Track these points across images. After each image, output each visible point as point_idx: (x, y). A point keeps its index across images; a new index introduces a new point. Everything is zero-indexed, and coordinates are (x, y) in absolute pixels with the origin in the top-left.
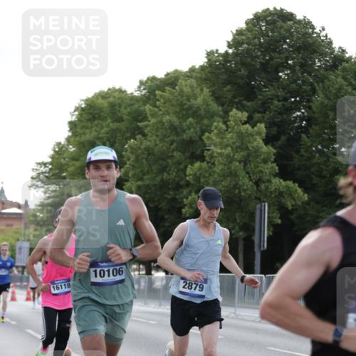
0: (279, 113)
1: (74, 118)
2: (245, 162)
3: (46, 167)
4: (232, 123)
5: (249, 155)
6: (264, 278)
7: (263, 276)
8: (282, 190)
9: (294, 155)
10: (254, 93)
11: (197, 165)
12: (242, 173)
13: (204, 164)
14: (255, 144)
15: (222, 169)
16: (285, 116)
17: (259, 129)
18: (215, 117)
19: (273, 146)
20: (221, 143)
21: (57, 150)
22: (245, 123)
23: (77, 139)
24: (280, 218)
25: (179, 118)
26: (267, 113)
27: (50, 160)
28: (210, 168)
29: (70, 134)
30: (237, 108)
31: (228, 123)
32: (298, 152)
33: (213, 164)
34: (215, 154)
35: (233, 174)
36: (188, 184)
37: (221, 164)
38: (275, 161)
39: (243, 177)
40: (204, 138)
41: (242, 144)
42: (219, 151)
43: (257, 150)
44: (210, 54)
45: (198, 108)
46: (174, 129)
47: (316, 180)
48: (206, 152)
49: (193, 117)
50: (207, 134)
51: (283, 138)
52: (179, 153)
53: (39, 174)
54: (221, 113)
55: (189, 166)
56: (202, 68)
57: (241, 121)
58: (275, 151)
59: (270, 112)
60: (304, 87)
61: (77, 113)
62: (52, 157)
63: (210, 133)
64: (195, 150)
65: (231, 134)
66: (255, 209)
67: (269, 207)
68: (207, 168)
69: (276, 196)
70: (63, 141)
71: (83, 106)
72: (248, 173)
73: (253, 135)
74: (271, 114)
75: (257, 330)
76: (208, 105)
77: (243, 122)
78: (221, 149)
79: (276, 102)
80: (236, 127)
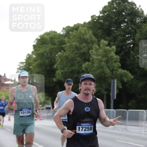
0: (122, 42)
1: (35, 44)
2: (107, 62)
3: (23, 64)
4: (101, 45)
5: (108, 59)
7: (114, 110)
8: (122, 74)
9: (128, 59)
10: (111, 33)
11: (87, 63)
12: (105, 67)
13: (90, 63)
14: (111, 55)
15: (97, 65)
16: (123, 43)
17: (113, 48)
18: (94, 43)
19: (119, 55)
20: (97, 54)
21: (28, 57)
22: (107, 46)
23: (37, 52)
24: (122, 86)
25: (79, 44)
26: (116, 42)
27: (25, 61)
28: (92, 64)
30: (104, 40)
31: (100, 46)
32: (129, 58)
33: (94, 63)
34: (94, 59)
35: (102, 67)
37: (97, 63)
38: (120, 62)
39: (106, 69)
40: (90, 52)
41: (106, 54)
42: (96, 57)
43: (112, 57)
44: (92, 17)
45: (87, 39)
46: (77, 48)
47: (136, 70)
48: (90, 58)
49: (85, 43)
50: (91, 50)
51: (123, 52)
52: (79, 58)
53: (20, 67)
54: (97, 41)
55: (83, 64)
56: (89, 23)
58: (119, 57)
60: (132, 31)
61: (36, 41)
62: (26, 60)
64: (86, 57)
65: (101, 50)
66: (111, 82)
67: (117, 81)
69: (120, 77)
71: (39, 38)
72: (108, 67)
73: (110, 51)
74: (118, 42)
75: (112, 133)
76: (91, 38)
77: (106, 45)
78: (97, 56)
79: (120, 37)
80: (103, 48)
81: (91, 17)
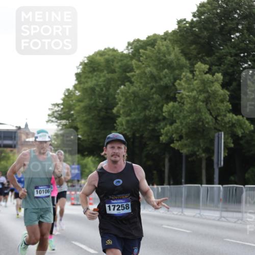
0: (232, 66)
1: (79, 71)
2: (207, 101)
3: (58, 107)
4: (197, 73)
5: (209, 97)
6: (221, 188)
7: (220, 186)
8: (234, 122)
10: (213, 51)
11: (171, 104)
12: (204, 110)
13: (176, 104)
14: (213, 88)
15: (190, 107)
16: (236, 68)
17: (217, 77)
18: (184, 68)
19: (227, 89)
20: (188, 88)
21: (67, 94)
23: (82, 86)
24: (233, 143)
25: (157, 70)
26: (222, 66)
27: (62, 102)
28: (181, 106)
29: (76, 82)
30: (202, 62)
31: (195, 73)
33: (183, 103)
34: (184, 96)
35: (198, 111)
36: (164, 118)
37: (189, 103)
38: (229, 101)
39: (205, 113)
40: (176, 84)
41: (205, 88)
42: (187, 94)
43: (215, 93)
44: (179, 22)
45: (172, 62)
46: (153, 77)
48: (177, 94)
49: (168, 68)
50: (178, 81)
51: (234, 84)
52: (157, 96)
53: (53, 112)
54: (188, 65)
55: (165, 105)
56: (174, 32)
57: (204, 72)
58: (229, 93)
59: (224, 65)
60: (250, 45)
61: (81, 67)
62: (64, 100)
63: (180, 80)
64: (169, 93)
65: (196, 82)
66: (214, 137)
67: (224, 134)
68: (178, 106)
69: (230, 127)
70: (71, 88)
71: (86, 61)
72: (209, 110)
73: (213, 82)
74: (225, 67)
75: (216, 227)
76: (179, 60)
77: (205, 72)
78: (189, 92)
79: (229, 58)
80: (199, 76)
81: (177, 23)
